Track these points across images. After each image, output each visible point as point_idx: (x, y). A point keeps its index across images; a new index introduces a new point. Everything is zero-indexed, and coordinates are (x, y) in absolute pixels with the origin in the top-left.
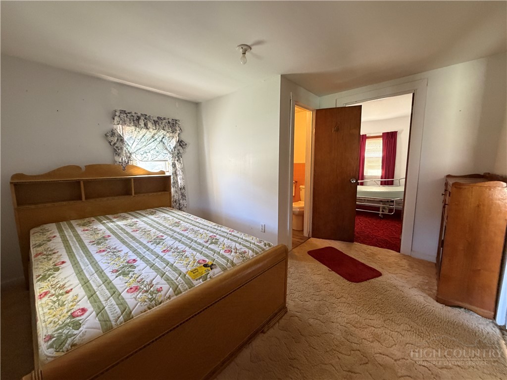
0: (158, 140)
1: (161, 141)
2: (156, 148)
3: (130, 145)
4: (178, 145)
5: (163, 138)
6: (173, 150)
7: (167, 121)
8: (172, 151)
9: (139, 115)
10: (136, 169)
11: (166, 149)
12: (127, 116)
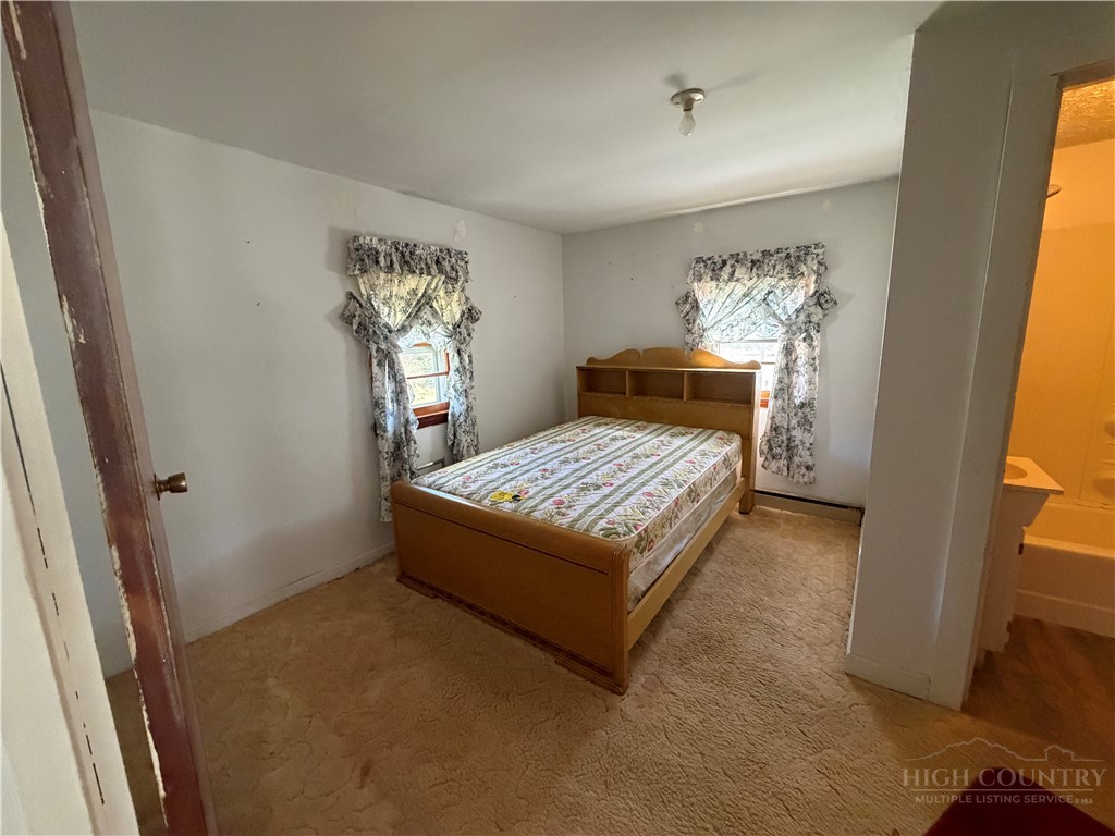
0: (759, 298)
1: (765, 300)
2: (753, 315)
3: (706, 314)
4: (811, 302)
5: (769, 293)
6: (793, 317)
7: (783, 255)
8: (789, 319)
9: (725, 257)
10: (706, 357)
11: (775, 315)
12: (705, 266)
